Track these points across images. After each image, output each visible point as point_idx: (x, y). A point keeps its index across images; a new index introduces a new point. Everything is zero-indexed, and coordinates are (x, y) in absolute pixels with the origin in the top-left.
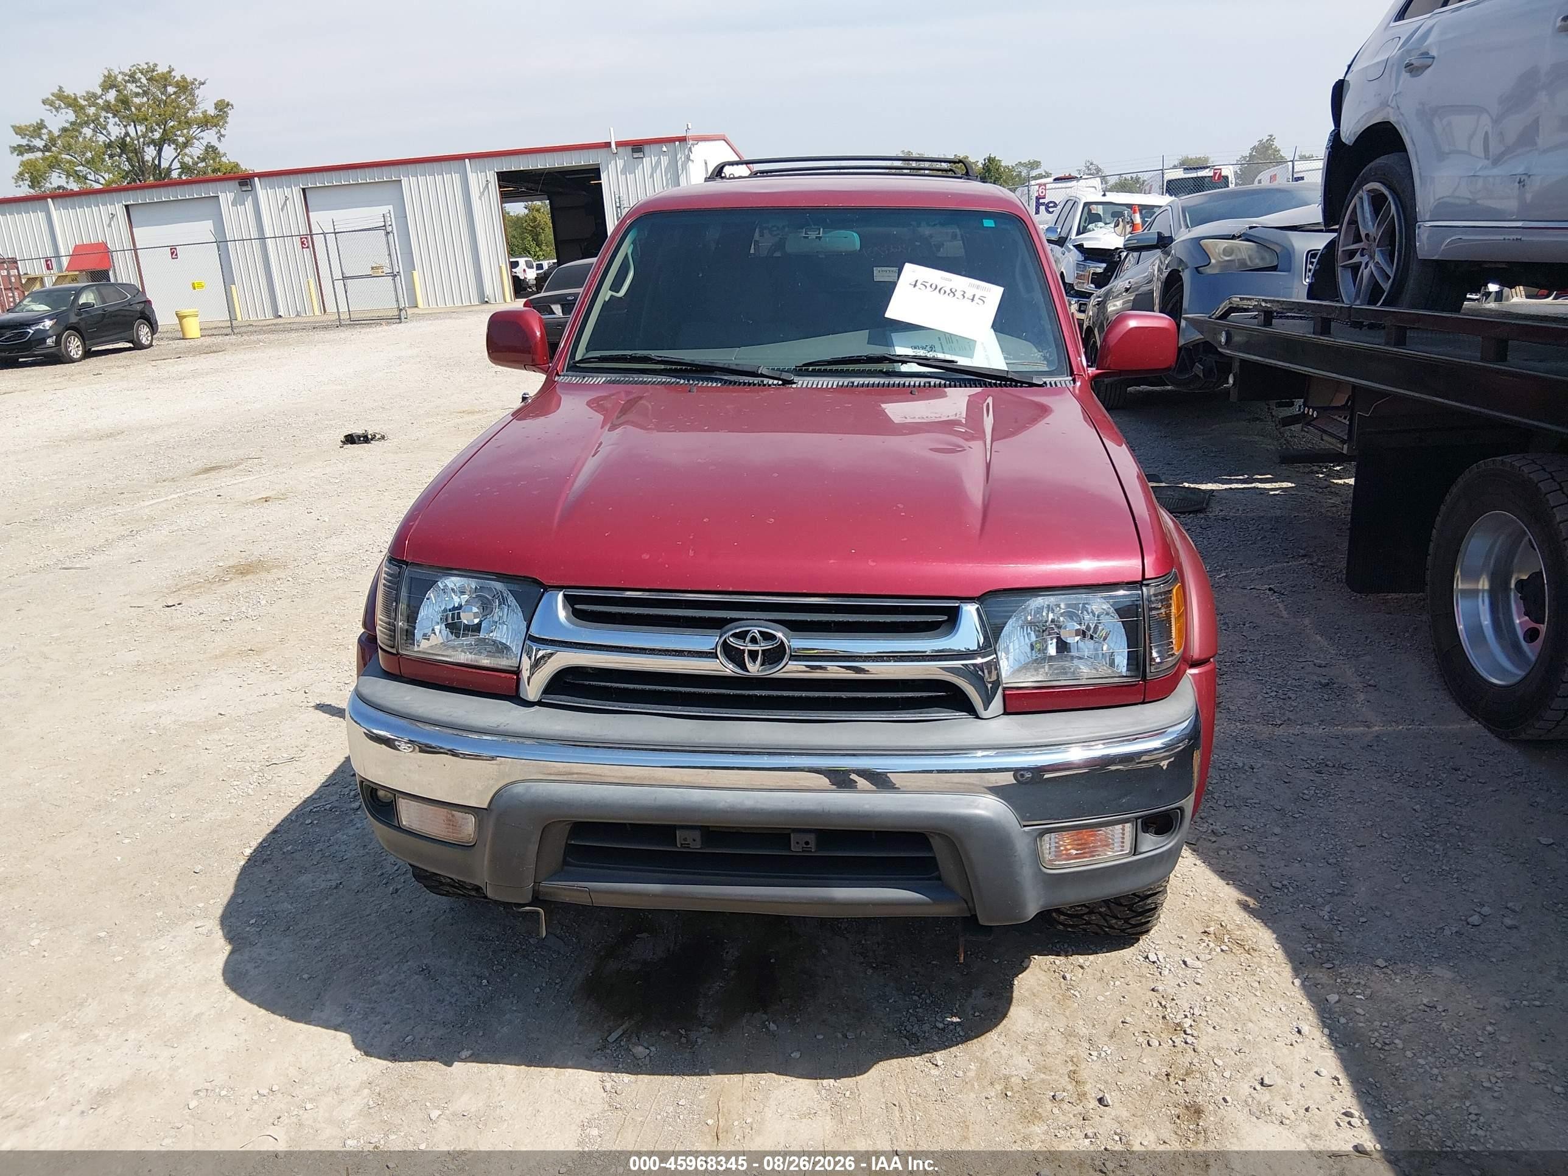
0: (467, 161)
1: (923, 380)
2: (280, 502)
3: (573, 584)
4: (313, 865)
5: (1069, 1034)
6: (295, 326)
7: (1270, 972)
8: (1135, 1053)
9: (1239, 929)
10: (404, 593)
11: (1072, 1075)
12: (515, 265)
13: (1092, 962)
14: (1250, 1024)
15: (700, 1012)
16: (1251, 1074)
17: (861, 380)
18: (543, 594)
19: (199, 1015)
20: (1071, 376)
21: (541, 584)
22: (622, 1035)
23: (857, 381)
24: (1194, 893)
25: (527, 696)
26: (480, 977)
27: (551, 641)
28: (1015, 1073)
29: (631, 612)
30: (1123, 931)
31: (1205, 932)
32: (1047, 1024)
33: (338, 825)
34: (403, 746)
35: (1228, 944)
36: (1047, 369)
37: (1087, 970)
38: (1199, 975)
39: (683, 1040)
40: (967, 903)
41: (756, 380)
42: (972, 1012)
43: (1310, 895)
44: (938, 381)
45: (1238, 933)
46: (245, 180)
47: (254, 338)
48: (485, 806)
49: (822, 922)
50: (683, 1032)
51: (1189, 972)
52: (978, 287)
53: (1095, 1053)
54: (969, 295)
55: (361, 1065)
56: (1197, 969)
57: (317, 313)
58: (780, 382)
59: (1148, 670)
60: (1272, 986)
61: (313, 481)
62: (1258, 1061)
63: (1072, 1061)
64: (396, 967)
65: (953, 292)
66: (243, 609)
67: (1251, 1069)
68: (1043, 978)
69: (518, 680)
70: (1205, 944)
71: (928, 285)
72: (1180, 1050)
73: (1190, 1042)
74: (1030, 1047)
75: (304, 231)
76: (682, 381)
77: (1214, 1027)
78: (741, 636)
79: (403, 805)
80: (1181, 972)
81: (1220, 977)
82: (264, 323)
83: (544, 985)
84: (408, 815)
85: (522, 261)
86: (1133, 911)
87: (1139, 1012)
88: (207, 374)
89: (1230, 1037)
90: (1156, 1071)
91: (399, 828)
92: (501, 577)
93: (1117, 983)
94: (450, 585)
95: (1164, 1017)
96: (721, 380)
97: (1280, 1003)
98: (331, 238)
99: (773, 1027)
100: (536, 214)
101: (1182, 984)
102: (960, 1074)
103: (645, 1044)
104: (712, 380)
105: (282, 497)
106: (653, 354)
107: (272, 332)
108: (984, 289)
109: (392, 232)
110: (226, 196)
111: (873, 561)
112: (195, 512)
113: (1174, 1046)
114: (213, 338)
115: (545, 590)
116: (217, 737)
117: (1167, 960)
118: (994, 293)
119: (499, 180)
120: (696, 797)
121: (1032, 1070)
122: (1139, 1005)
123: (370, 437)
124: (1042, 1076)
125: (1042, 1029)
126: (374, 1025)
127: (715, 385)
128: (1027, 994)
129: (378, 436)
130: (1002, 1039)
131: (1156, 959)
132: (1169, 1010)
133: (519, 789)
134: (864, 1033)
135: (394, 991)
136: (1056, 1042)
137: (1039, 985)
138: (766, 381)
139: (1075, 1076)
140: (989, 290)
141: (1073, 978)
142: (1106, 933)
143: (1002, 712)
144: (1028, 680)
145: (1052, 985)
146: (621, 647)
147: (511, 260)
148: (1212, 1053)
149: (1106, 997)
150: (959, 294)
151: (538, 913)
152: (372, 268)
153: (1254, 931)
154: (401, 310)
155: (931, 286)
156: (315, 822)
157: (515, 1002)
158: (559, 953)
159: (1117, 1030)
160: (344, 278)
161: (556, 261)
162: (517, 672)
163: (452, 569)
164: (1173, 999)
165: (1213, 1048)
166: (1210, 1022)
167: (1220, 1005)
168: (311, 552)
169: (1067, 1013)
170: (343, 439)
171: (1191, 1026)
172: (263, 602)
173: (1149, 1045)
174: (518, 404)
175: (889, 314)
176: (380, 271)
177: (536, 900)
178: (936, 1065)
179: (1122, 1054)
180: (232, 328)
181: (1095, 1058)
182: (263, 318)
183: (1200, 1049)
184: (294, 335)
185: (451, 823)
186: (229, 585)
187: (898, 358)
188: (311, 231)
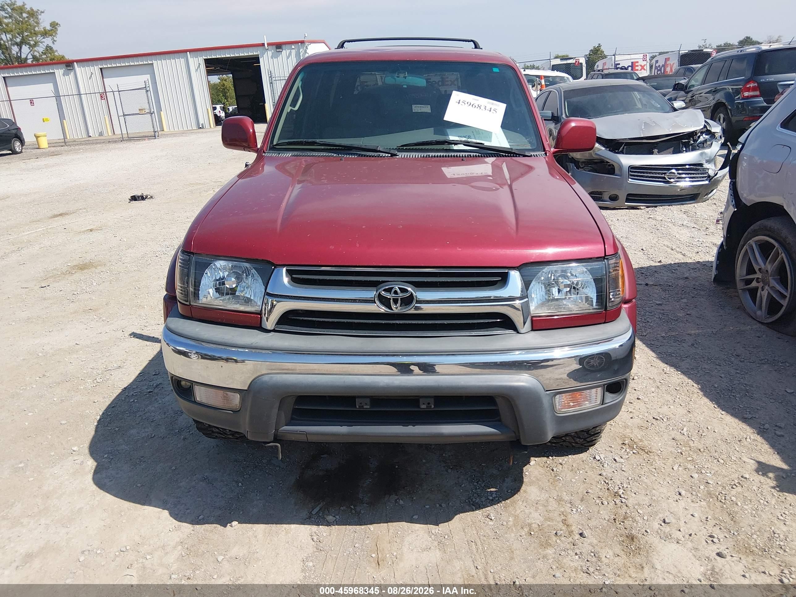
0: (188, 53)
1: (467, 154)
2: (99, 231)
3: (291, 263)
4: (137, 424)
5: (559, 500)
6: (98, 141)
7: (660, 463)
8: (596, 509)
9: (640, 442)
10: (192, 271)
11: (564, 521)
12: (215, 109)
13: (566, 461)
14: (654, 491)
15: (360, 496)
16: (658, 518)
17: (433, 154)
18: (274, 269)
19: (81, 509)
20: (544, 151)
21: (273, 264)
22: (319, 510)
23: (431, 154)
24: (615, 423)
25: (267, 327)
26: (237, 482)
27: (280, 295)
28: (534, 522)
29: (325, 278)
30: (582, 445)
31: (623, 444)
32: (547, 495)
33: (149, 402)
34: (193, 356)
35: (636, 449)
36: (531, 148)
37: (564, 466)
38: (623, 466)
39: (353, 511)
40: (515, 433)
41: (376, 154)
42: (507, 490)
43: (674, 422)
44: (475, 154)
45: (641, 443)
46: (69, 64)
47: (77, 147)
48: (246, 388)
49: (420, 446)
50: (352, 507)
51: (617, 465)
52: (493, 104)
53: (574, 510)
54: (488, 108)
55: (176, 532)
56: (622, 464)
57: (110, 134)
58: (389, 155)
59: (608, 305)
60: (662, 470)
61: (116, 220)
62: (660, 510)
63: (563, 514)
64: (190, 478)
65: (479, 107)
66: (84, 288)
67: (658, 515)
68: (542, 471)
69: (261, 318)
70: (624, 450)
71: (466, 103)
72: (619, 506)
73: (624, 502)
74: (540, 508)
75: (102, 90)
76: (335, 155)
77: (635, 493)
78: (389, 290)
79: (197, 389)
80: (614, 465)
81: (634, 467)
82: (84, 140)
83: (273, 485)
84: (200, 394)
85: (218, 107)
86: (589, 434)
87: (595, 487)
88: (53, 166)
89: (644, 498)
90: (609, 518)
91: (195, 402)
92: (248, 260)
93: (581, 472)
94: (218, 266)
95: (608, 489)
96: (357, 154)
97: (668, 479)
98: (116, 94)
99: (401, 502)
100: (225, 82)
101: (615, 471)
102: (505, 523)
103: (333, 515)
104: (352, 154)
105: (100, 229)
106: (318, 141)
107: (86, 144)
108: (496, 105)
109: (149, 90)
110: (59, 72)
111: (459, 248)
112: (53, 237)
113: (616, 504)
114: (55, 148)
115: (275, 267)
116: (75, 356)
117: (606, 459)
118: (502, 107)
119: (205, 63)
120: (367, 380)
121: (543, 520)
122: (594, 483)
123: (144, 197)
124: (549, 523)
125: (545, 498)
126: (180, 511)
127: (353, 157)
128: (534, 479)
129: (149, 197)
130: (525, 504)
131: (599, 459)
132: (610, 485)
133: (266, 378)
134: (451, 503)
135: (190, 491)
136: (553, 505)
137: (540, 474)
138: (381, 154)
139: (566, 522)
140: (498, 106)
141: (558, 470)
142: (573, 446)
143: (530, 330)
144: (544, 312)
145: (547, 474)
146: (320, 298)
147: (213, 106)
148: (636, 507)
149: (576, 479)
150: (483, 108)
151: (276, 446)
152: (140, 110)
153: (649, 442)
154: (156, 132)
155: (468, 103)
156: (136, 401)
157: (258, 494)
158: (280, 467)
159: (584, 497)
160: (124, 115)
161: (236, 106)
162: (260, 313)
163: (220, 256)
164: (611, 479)
165: (636, 504)
166: (632, 491)
167: (637, 482)
168: (118, 257)
169: (557, 489)
170: (130, 198)
171: (623, 493)
172: (95, 284)
173: (603, 504)
174: (243, 168)
175: (447, 118)
176: (143, 111)
177: (276, 440)
178: (491, 519)
179: (589, 510)
180: (65, 142)
181: (575, 512)
182: (81, 137)
183: (629, 505)
184: (99, 145)
185: (226, 398)
186: (75, 276)
187: (453, 142)
188: (105, 90)
